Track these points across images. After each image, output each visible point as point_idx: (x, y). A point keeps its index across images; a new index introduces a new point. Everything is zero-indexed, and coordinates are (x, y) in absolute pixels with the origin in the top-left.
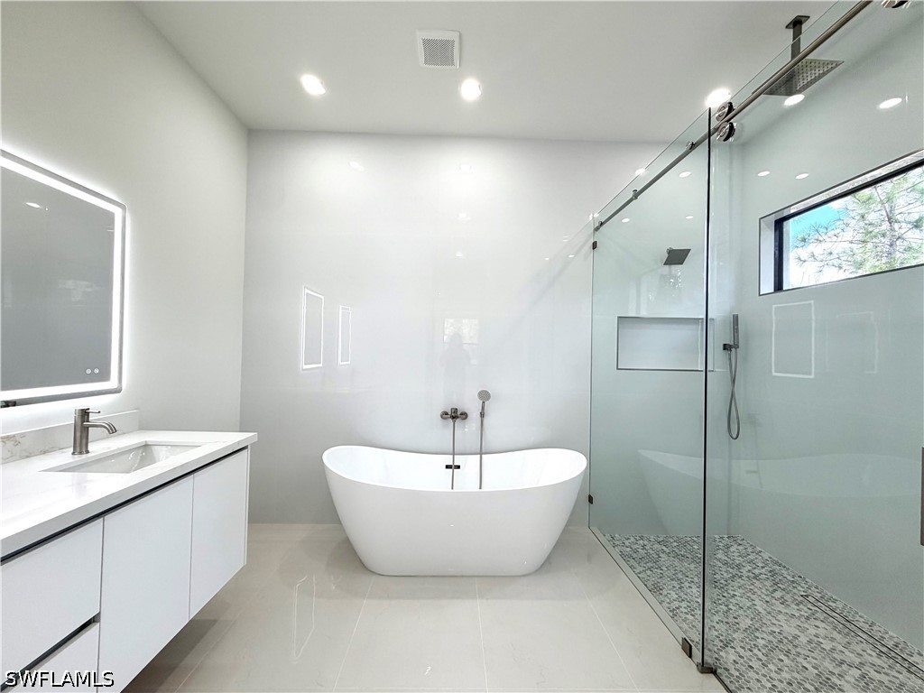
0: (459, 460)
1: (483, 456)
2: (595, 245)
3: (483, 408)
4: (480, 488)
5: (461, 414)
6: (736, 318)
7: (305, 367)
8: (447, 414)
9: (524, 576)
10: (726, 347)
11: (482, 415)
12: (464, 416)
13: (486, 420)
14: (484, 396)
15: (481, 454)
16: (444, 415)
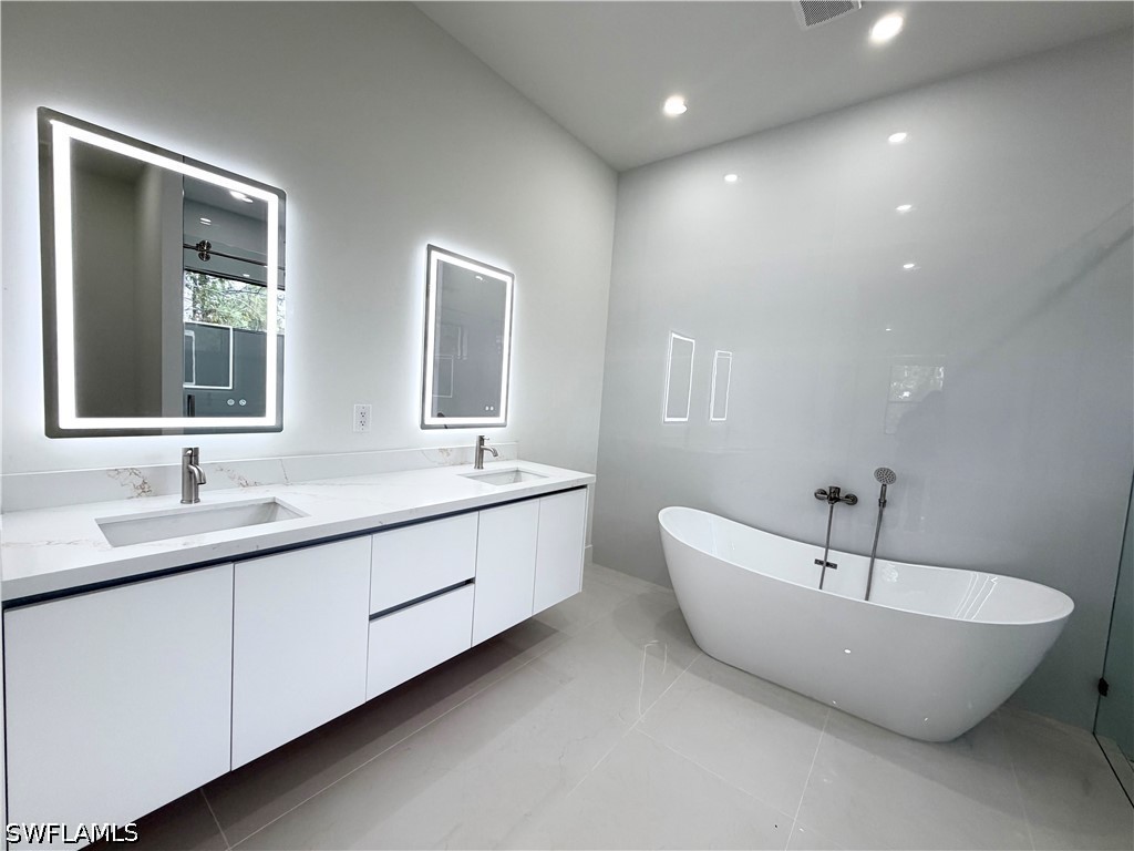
0: (834, 556)
3: (883, 493)
4: (867, 599)
5: (847, 497)
7: (667, 420)
8: (825, 493)
9: (913, 739)
11: (883, 503)
12: (852, 500)
13: (886, 512)
14: (886, 476)
15: (874, 556)
16: (820, 494)
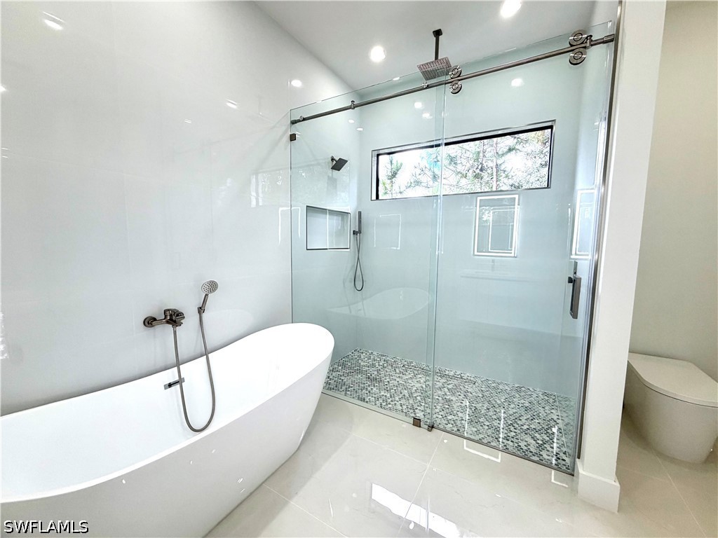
1: (210, 355)
2: (293, 137)
3: (205, 301)
6: (360, 213)
10: (355, 233)
11: (201, 310)
14: (211, 288)
